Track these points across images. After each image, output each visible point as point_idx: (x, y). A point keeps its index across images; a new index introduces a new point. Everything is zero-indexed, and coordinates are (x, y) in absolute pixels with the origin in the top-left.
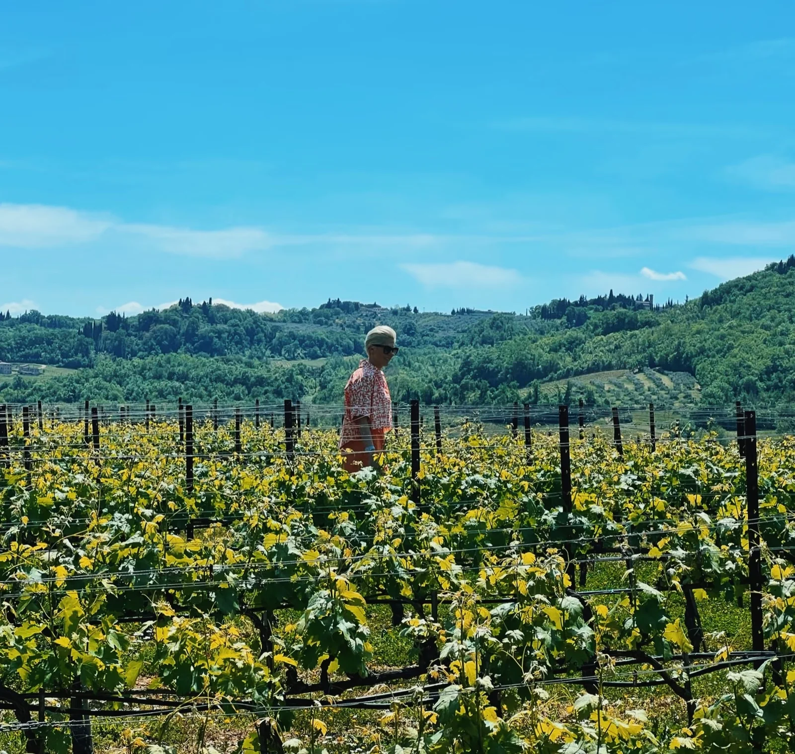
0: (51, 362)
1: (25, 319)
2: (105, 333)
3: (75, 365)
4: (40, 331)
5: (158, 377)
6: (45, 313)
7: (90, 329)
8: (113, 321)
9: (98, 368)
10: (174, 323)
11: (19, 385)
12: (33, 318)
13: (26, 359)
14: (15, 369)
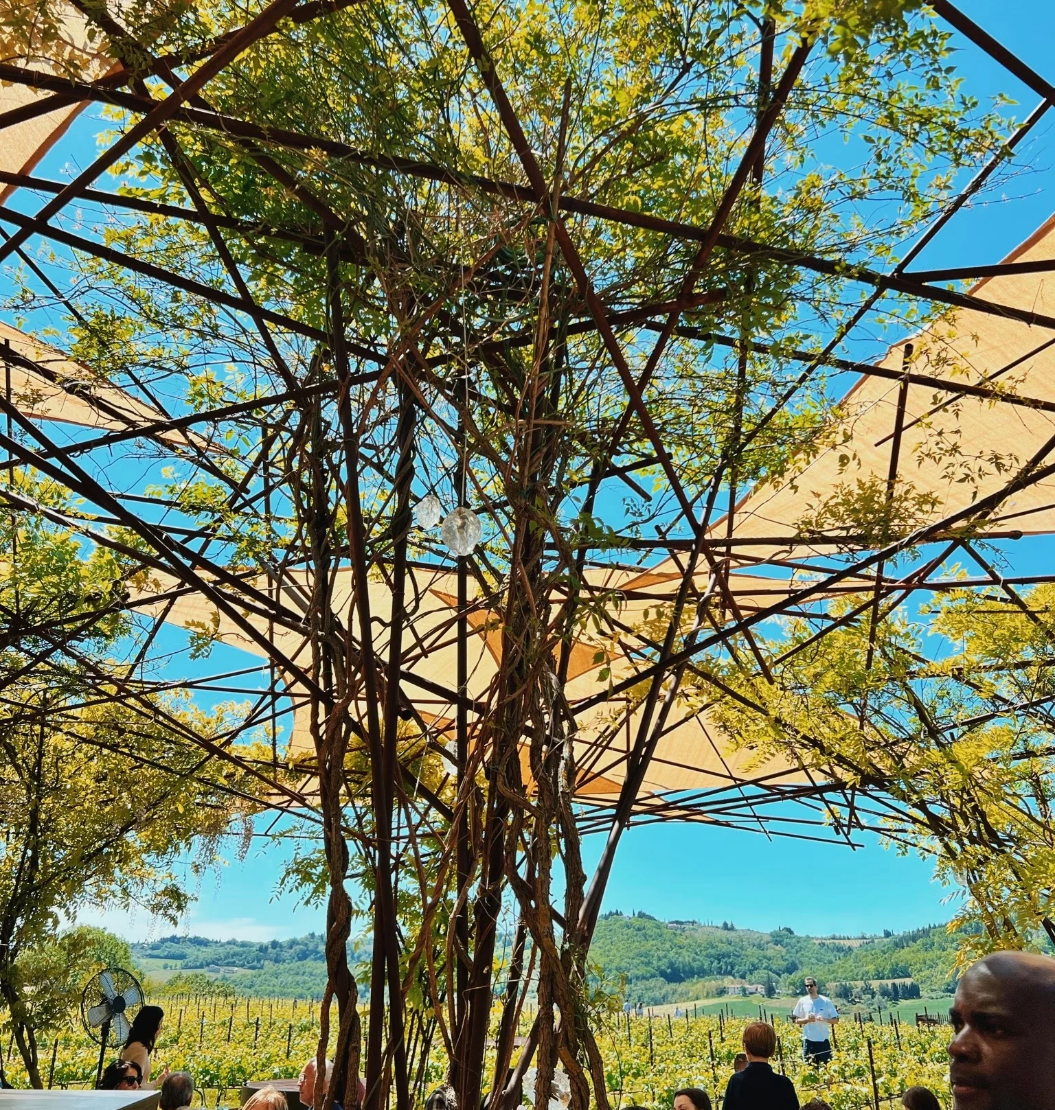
0: (242, 966)
1: (229, 943)
2: (270, 950)
3: (253, 968)
4: (237, 949)
5: (297, 974)
6: (239, 940)
7: (263, 949)
8: (275, 944)
9: (266, 969)
10: (306, 945)
11: (224, 978)
12: (233, 942)
13: (228, 964)
14: (222, 969)
